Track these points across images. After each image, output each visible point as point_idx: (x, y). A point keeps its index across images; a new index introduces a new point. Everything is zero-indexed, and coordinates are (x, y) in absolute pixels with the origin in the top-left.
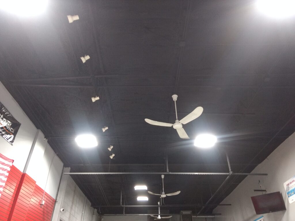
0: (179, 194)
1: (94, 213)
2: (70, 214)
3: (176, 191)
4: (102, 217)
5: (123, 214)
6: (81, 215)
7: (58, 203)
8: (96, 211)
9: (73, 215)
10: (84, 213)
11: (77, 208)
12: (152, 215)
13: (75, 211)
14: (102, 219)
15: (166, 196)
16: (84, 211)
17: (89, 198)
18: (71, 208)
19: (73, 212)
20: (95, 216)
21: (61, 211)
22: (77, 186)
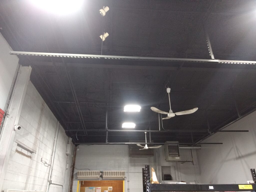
0: (194, 113)
1: (68, 141)
2: (36, 138)
3: (192, 108)
4: (77, 147)
5: (105, 142)
6: (52, 141)
7: (10, 116)
8: (71, 140)
9: (41, 140)
10: (56, 140)
11: (46, 133)
12: (139, 145)
13: (43, 136)
14: (78, 150)
15: (175, 114)
16: (56, 138)
17: (62, 123)
18: (38, 131)
19: (40, 136)
20: (69, 146)
21: (15, 129)
22: (45, 104)
